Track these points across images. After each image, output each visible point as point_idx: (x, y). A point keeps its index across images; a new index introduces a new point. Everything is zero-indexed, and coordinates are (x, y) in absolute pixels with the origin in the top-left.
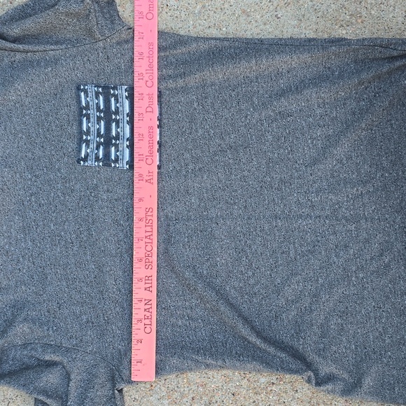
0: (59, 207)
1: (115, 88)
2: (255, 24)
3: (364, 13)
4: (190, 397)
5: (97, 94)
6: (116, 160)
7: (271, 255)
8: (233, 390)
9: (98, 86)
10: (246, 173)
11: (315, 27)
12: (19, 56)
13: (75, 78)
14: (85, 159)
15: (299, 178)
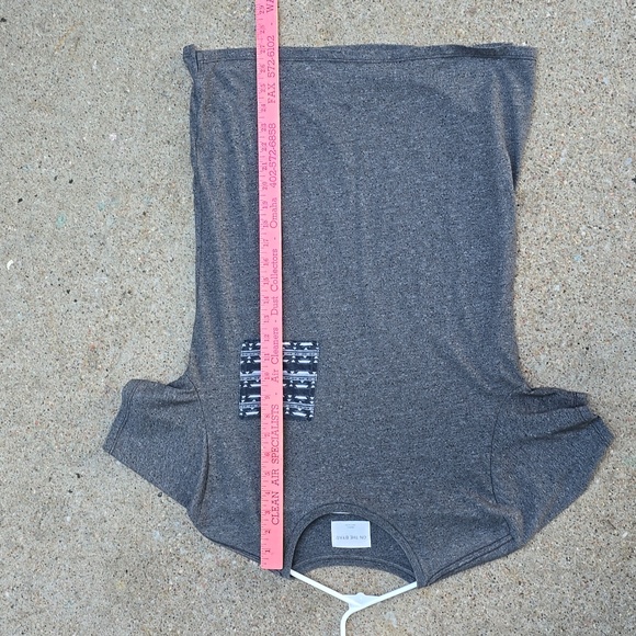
0: (353, 440)
1: (242, 383)
2: (179, 280)
3: (166, 182)
4: (536, 333)
5: (247, 400)
6: (309, 383)
7: (395, 231)
8: (527, 290)
9: (241, 399)
10: (318, 258)
11: (180, 226)
12: (212, 472)
13: (233, 421)
14: (308, 413)
15: (321, 206)
